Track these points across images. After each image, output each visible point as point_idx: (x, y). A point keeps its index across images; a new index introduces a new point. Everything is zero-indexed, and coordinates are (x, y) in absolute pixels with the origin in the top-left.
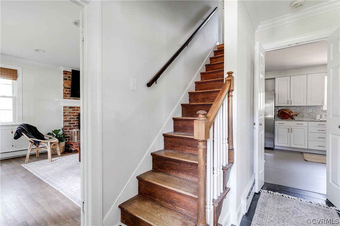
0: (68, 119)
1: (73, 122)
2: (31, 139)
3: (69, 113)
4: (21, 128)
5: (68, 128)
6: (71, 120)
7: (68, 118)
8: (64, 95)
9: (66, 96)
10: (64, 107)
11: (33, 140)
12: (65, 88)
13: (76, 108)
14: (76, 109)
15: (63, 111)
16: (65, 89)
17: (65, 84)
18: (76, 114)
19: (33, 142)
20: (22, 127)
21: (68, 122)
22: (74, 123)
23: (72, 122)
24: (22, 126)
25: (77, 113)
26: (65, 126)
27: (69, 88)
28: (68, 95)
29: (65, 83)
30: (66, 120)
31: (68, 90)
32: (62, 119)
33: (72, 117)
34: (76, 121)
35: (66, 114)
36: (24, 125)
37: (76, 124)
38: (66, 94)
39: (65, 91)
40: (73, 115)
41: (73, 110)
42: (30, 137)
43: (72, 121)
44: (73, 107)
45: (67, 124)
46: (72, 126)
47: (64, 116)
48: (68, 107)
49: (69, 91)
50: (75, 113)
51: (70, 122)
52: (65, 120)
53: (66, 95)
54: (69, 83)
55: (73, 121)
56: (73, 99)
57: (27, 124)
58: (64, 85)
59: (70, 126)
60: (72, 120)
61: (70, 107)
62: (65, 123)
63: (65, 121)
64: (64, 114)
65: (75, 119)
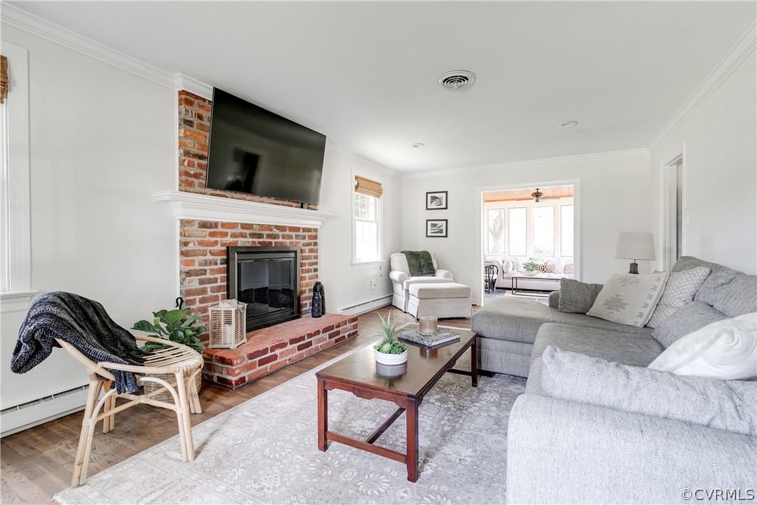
0: (197, 267)
1: (212, 277)
2: (100, 364)
3: (201, 243)
4: (52, 315)
5: (198, 298)
6: (205, 271)
7: (197, 263)
8: (184, 178)
9: (191, 184)
10: (184, 223)
11: (111, 371)
12: (187, 153)
13: (220, 226)
14: (220, 229)
15: (178, 238)
16: (187, 159)
17: (188, 141)
18: (219, 248)
19: (112, 378)
20: (55, 310)
21: (197, 275)
22: (215, 280)
23: (208, 276)
24: (53, 304)
25: (222, 245)
26: (189, 293)
27: (201, 157)
28: (196, 181)
29: (186, 136)
30: (191, 268)
31: (196, 161)
32: (177, 267)
33: (209, 257)
34: (220, 271)
35: (191, 246)
36: (59, 301)
37: (219, 284)
38: (191, 176)
39: (186, 164)
40: (212, 253)
41: (212, 234)
42: (94, 359)
43: (208, 272)
44: (211, 223)
45: (194, 283)
46: (209, 290)
47: (182, 253)
48: (197, 225)
49: (200, 166)
50: (216, 243)
51: (203, 277)
52: (187, 269)
53: (191, 179)
54: (199, 137)
55: (212, 271)
56: (211, 195)
57: (69, 295)
58: (181, 145)
59: (204, 291)
60: (207, 268)
61: (204, 225)
62: (188, 279)
63: (189, 274)
64: (185, 249)
65: (216, 264)
